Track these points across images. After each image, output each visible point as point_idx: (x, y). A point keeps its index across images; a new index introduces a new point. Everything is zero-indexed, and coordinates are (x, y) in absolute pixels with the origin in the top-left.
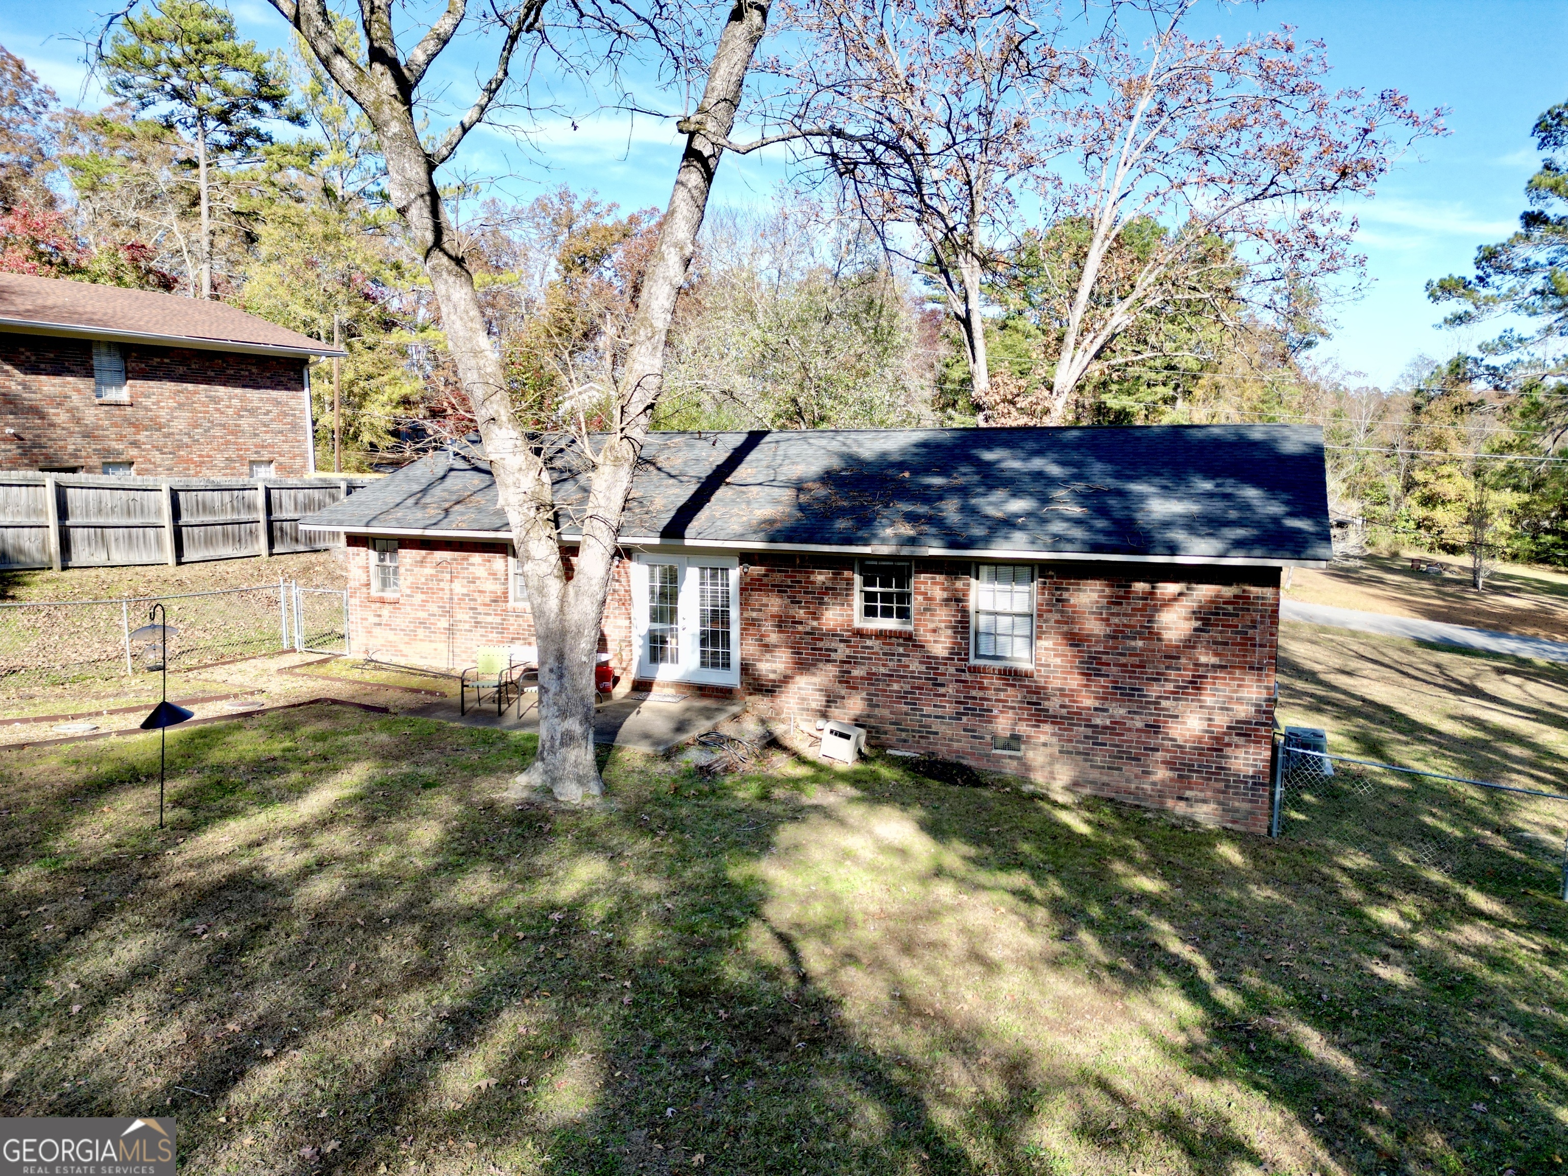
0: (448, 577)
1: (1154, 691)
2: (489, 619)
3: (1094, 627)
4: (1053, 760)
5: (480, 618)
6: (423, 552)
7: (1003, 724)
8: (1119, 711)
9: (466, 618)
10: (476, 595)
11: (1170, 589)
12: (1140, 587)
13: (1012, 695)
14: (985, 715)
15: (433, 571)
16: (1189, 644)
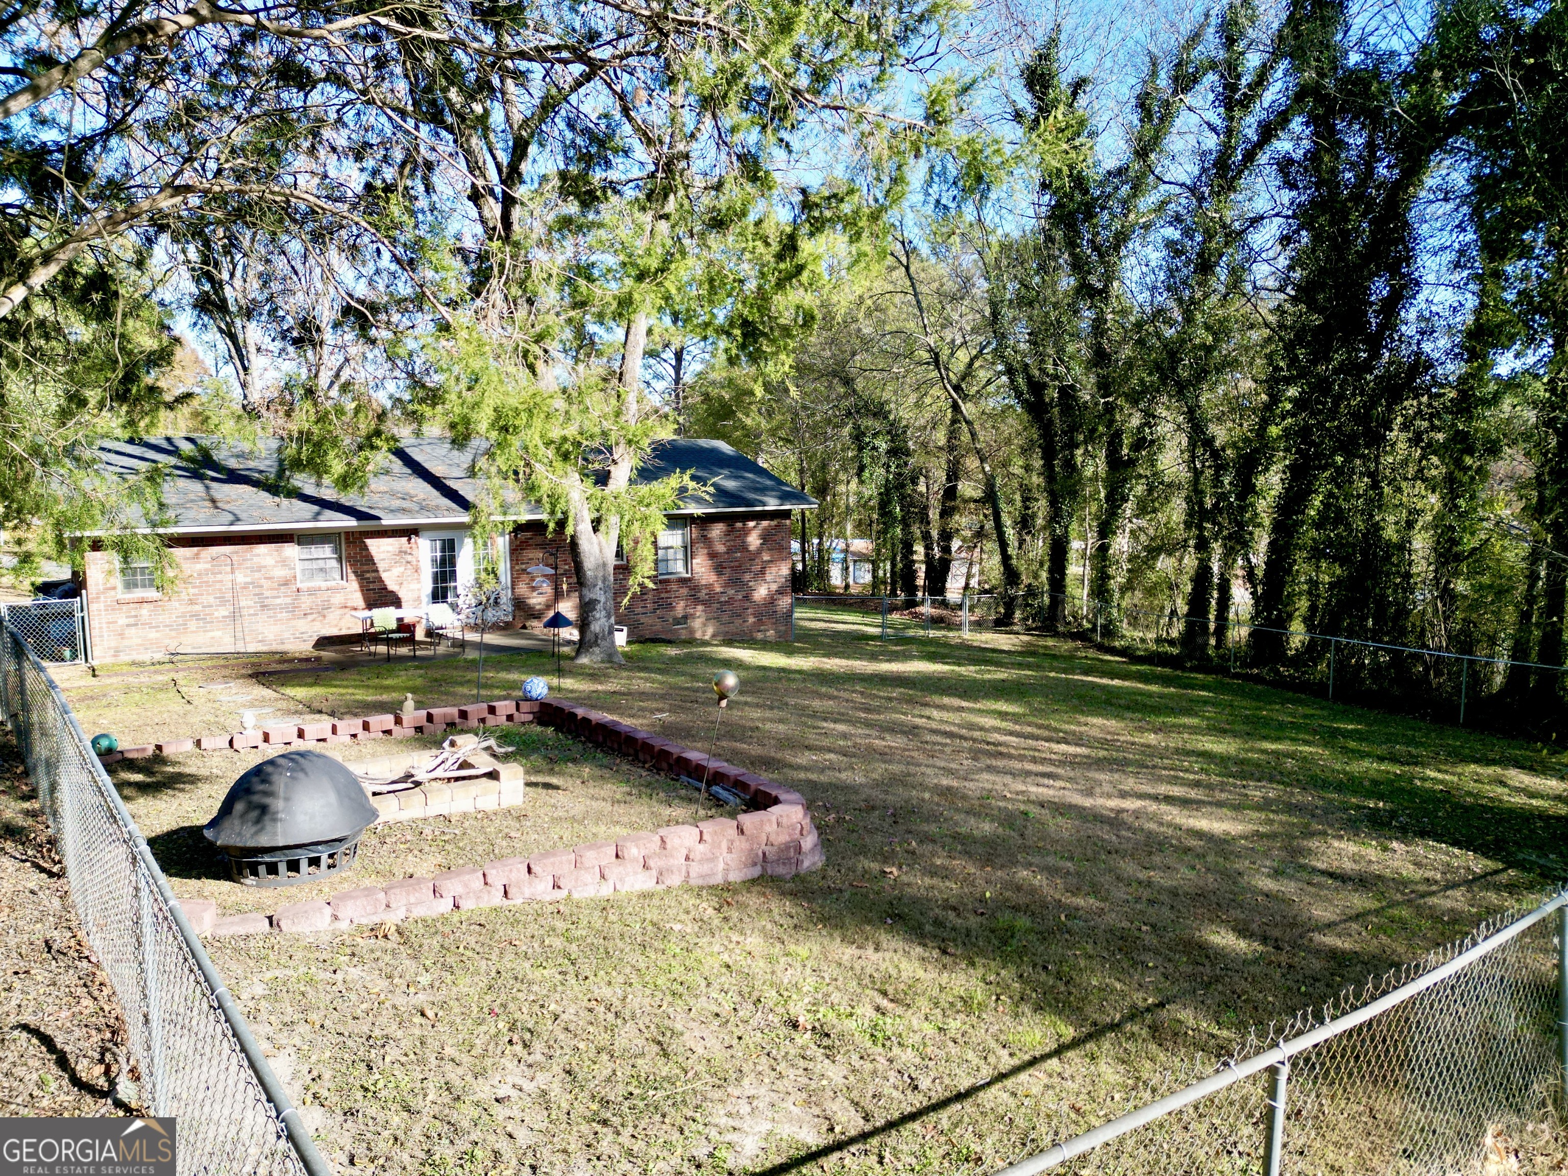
0: (228, 569)
1: (747, 577)
2: (278, 601)
3: (721, 548)
4: (705, 625)
5: (267, 602)
6: (195, 549)
7: (680, 608)
8: (731, 592)
9: (251, 603)
10: (263, 582)
11: (751, 524)
12: (739, 525)
13: (684, 591)
14: (670, 607)
15: (208, 566)
16: (759, 551)
